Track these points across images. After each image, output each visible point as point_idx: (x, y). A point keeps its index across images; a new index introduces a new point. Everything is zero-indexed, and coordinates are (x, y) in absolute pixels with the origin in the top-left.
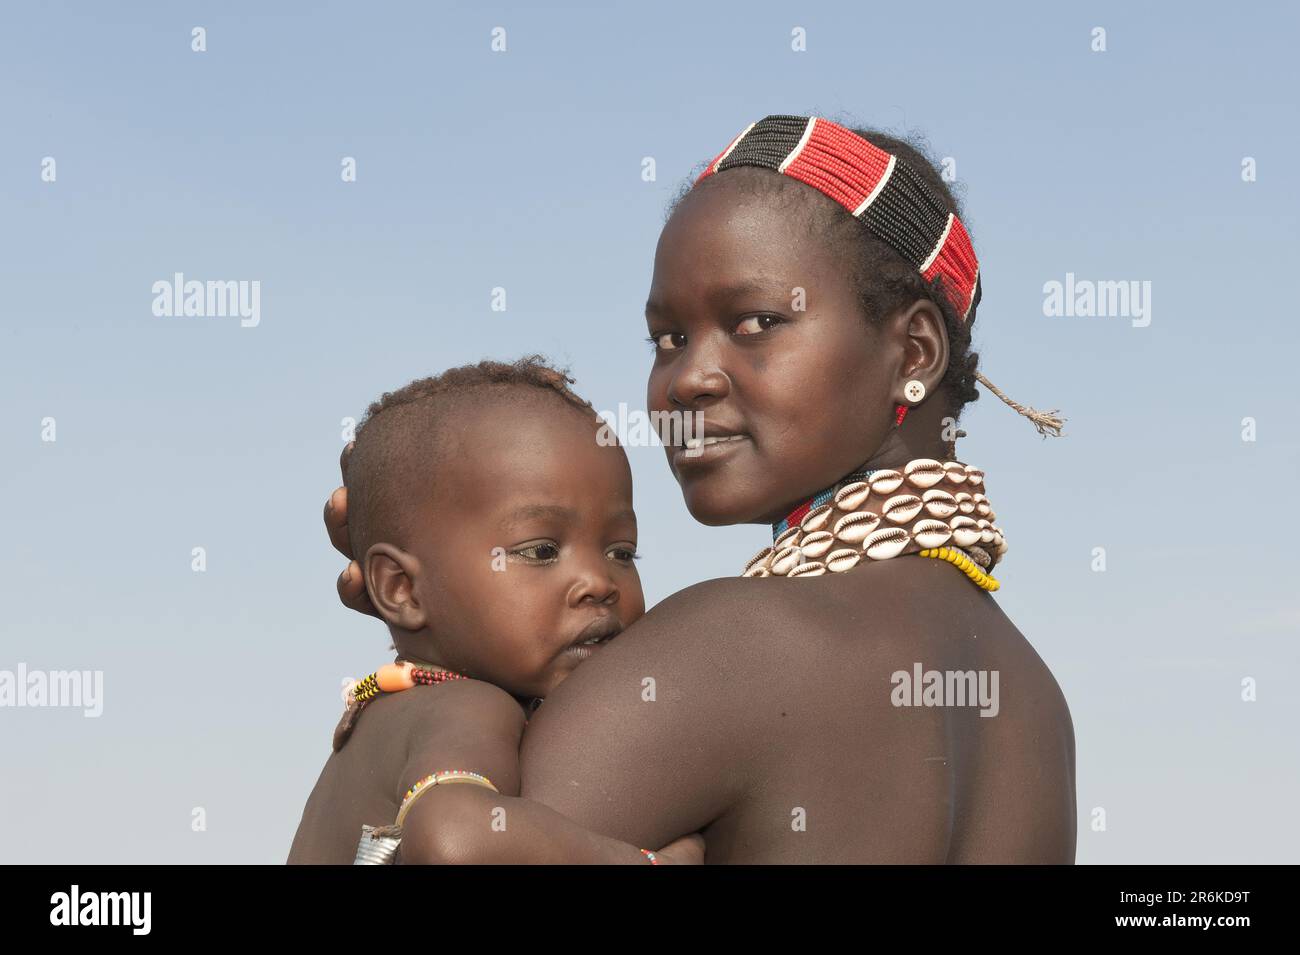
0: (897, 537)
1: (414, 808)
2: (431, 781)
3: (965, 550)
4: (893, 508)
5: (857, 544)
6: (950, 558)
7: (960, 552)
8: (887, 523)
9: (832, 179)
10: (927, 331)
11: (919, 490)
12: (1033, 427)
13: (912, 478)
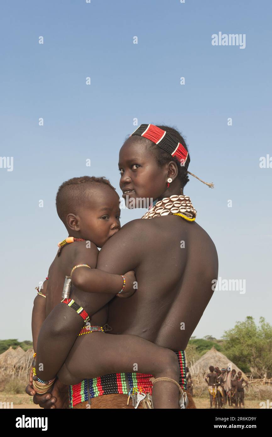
0: (167, 211)
1: (73, 273)
2: (76, 267)
3: (183, 213)
4: (167, 206)
5: (159, 214)
6: (180, 215)
7: (182, 214)
8: (165, 209)
9: (152, 137)
10: (174, 167)
11: (173, 202)
12: (208, 187)
13: (171, 199)
